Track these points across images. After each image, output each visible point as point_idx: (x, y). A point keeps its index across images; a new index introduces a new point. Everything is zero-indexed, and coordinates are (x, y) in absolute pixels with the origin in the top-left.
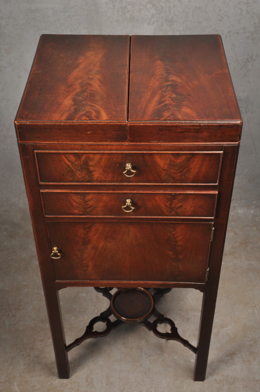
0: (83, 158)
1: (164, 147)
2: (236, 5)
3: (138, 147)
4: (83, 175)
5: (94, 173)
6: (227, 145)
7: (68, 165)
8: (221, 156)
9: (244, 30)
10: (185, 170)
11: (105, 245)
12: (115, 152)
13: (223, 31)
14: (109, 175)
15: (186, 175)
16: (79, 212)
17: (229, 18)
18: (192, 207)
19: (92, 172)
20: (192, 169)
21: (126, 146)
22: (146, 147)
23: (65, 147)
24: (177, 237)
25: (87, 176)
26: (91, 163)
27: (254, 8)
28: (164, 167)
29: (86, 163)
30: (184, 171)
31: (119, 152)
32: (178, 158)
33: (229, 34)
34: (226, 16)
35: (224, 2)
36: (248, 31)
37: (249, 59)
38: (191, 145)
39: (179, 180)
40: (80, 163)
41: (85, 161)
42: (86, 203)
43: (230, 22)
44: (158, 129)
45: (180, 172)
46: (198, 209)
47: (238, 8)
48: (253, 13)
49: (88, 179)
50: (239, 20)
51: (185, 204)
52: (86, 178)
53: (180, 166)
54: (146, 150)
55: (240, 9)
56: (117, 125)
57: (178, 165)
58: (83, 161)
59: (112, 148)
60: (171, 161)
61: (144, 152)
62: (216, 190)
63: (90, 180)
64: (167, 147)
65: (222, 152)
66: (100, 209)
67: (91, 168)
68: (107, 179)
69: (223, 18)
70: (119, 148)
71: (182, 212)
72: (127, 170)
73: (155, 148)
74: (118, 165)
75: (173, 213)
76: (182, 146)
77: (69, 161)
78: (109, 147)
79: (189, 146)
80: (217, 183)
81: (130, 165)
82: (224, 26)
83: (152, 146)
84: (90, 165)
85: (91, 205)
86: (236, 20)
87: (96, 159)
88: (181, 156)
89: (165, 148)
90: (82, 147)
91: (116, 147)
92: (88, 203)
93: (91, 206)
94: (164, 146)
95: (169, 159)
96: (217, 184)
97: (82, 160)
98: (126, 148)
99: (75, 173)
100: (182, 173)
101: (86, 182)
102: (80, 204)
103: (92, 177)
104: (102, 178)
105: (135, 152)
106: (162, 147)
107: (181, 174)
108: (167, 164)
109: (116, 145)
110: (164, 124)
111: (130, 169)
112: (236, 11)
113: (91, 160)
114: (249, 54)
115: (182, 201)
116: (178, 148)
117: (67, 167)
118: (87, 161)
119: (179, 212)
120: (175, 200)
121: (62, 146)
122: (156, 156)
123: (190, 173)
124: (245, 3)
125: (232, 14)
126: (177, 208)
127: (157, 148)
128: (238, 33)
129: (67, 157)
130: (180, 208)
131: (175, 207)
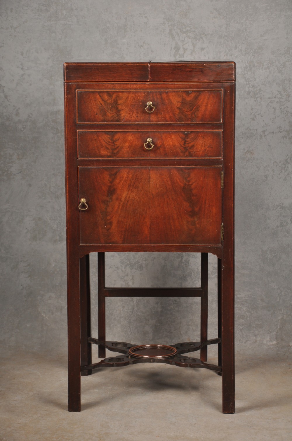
0: (114, 96)
1: (177, 85)
2: (268, 104)
3: (158, 86)
4: (112, 114)
5: (122, 112)
7: (101, 104)
8: (222, 93)
9: (280, 129)
10: (195, 108)
11: (128, 195)
12: (139, 90)
13: (257, 130)
14: (134, 114)
15: (195, 113)
16: (107, 154)
17: (262, 116)
18: (202, 146)
19: (121, 110)
20: (200, 106)
21: (148, 85)
22: (163, 85)
23: (100, 86)
24: (191, 185)
25: (116, 116)
26: (120, 102)
27: (288, 107)
28: (178, 105)
29: (116, 102)
30: (194, 109)
31: (142, 90)
32: (188, 95)
33: (264, 133)
34: (258, 114)
35: (256, 101)
36: (284, 130)
37: (289, 160)
39: (191, 118)
40: (111, 101)
41: (115, 100)
42: (114, 144)
43: (263, 121)
44: (172, 69)
45: (191, 110)
46: (208, 149)
47: (271, 107)
48: (287, 111)
49: (117, 118)
50: (273, 119)
51: (196, 143)
52: (115, 118)
53: (191, 103)
54: (163, 89)
55: (273, 108)
56: (141, 65)
57: (189, 103)
58: (114, 100)
59: (137, 87)
60: (183, 99)
62: (221, 129)
63: (118, 120)
64: (179, 85)
66: (125, 150)
67: (120, 107)
68: (132, 118)
69: (255, 117)
70: (142, 87)
71: (195, 152)
72: (148, 106)
73: (171, 86)
74: (141, 104)
75: (187, 153)
76: (191, 84)
77: (103, 100)
79: (196, 84)
82: (257, 125)
84: (119, 104)
85: (118, 145)
86: (270, 119)
87: (124, 98)
88: (191, 94)
90: (114, 86)
92: (116, 143)
93: (118, 147)
95: (181, 97)
96: (221, 122)
97: (113, 98)
98: (147, 87)
99: (106, 113)
100: (192, 111)
101: (115, 122)
102: (109, 144)
103: (120, 116)
104: (128, 117)
105: (155, 90)
106: (175, 85)
108: (180, 102)
109: (140, 84)
110: (176, 64)
112: (269, 110)
113: (120, 99)
114: (287, 155)
115: (194, 140)
116: (188, 86)
117: (101, 106)
118: (117, 100)
119: (192, 153)
120: (188, 138)
121: (98, 85)
123: (198, 111)
124: (277, 102)
125: (265, 113)
126: (190, 148)
127: (172, 86)
128: (273, 133)
129: (101, 96)
130: (192, 148)
131: (188, 147)
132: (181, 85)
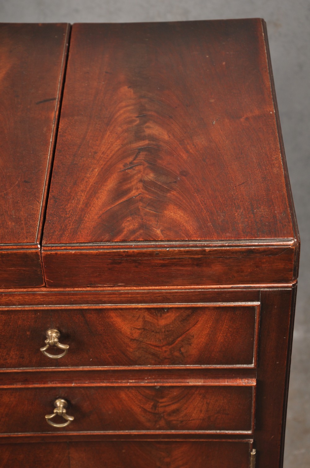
1: (127, 296)
3: (70, 297)
6: (268, 290)
8: (257, 312)
10: (180, 339)
12: (19, 308)
14: (12, 353)
15: (182, 349)
18: (201, 411)
20: (193, 336)
21: (43, 295)
22: (87, 296)
28: (132, 334)
30: (177, 342)
31: (27, 308)
32: (161, 316)
38: (188, 290)
39: (168, 358)
44: (110, 261)
45: (169, 344)
46: (216, 415)
51: (185, 406)
53: (168, 331)
54: (87, 303)
56: (15, 254)
57: (163, 330)
59: (10, 300)
60: (145, 321)
61: (85, 307)
62: (252, 377)
65: (258, 303)
68: (9, 361)
70: (26, 300)
71: (182, 422)
72: (48, 345)
73: (109, 297)
74: (28, 333)
75: (162, 423)
76: (167, 293)
78: (4, 298)
79: (182, 292)
80: (252, 363)
81: (56, 333)
83: (99, 294)
88: (168, 312)
89: (130, 297)
91: (21, 298)
94: (128, 293)
95: (141, 319)
96: (252, 366)
98: (42, 299)
100: (173, 346)
105: (63, 307)
106: (123, 296)
107: (170, 347)
108: (139, 329)
109: (19, 295)
110: (122, 250)
111: (55, 343)
115: (179, 401)
116: (159, 297)
119: (174, 422)
120: (162, 397)
122: (112, 314)
123: (190, 344)
126: (169, 415)
127: (111, 297)
130: (175, 414)
131: (164, 412)
132: (138, 296)
